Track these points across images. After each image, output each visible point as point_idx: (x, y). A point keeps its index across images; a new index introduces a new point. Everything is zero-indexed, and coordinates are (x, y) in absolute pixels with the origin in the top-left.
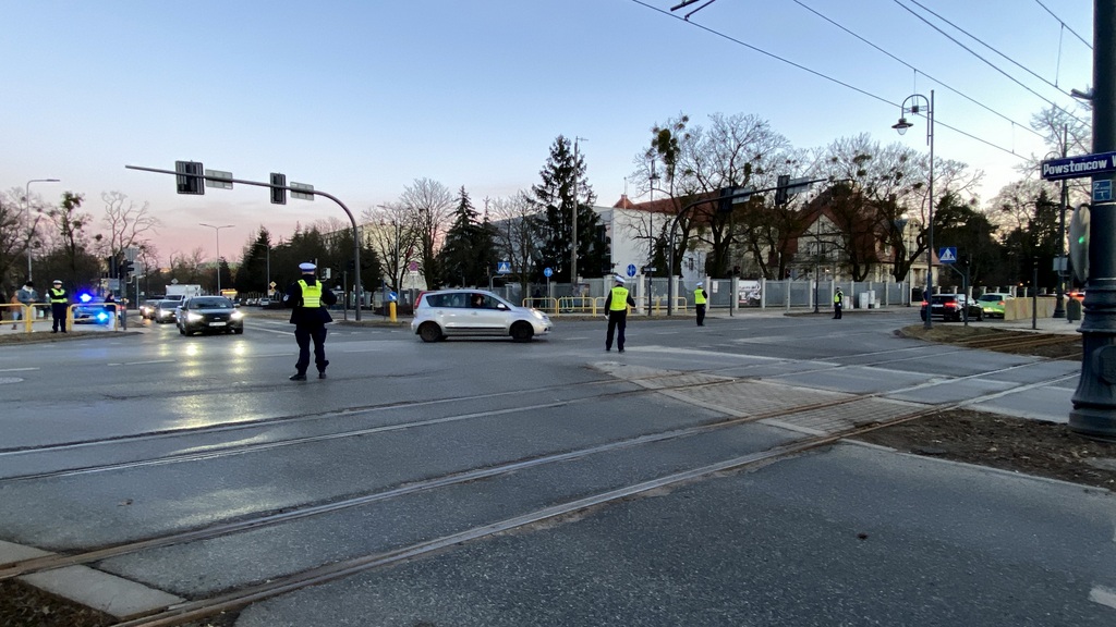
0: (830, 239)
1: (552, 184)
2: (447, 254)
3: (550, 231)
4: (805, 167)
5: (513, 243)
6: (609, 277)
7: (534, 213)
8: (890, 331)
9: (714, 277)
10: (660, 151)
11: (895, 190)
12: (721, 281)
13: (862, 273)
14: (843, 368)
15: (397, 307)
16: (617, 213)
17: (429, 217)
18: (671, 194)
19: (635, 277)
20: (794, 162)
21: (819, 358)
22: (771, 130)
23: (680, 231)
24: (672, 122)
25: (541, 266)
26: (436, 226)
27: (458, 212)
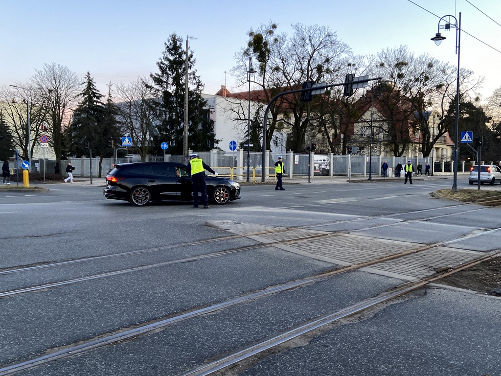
0: (377, 124)
1: (167, 73)
2: (75, 129)
3: (165, 112)
4: (361, 69)
5: (134, 121)
6: (214, 151)
7: (152, 97)
8: (426, 193)
9: (296, 152)
10: (255, 51)
11: (423, 90)
12: (301, 155)
13: (400, 150)
14: (406, 223)
15: (30, 174)
16: (220, 100)
17: (58, 97)
18: (263, 86)
19: (235, 151)
20: (354, 65)
21: (385, 214)
22: (338, 39)
23: (270, 115)
24: (264, 29)
25: (158, 141)
26: (64, 105)
27: (84, 94)
